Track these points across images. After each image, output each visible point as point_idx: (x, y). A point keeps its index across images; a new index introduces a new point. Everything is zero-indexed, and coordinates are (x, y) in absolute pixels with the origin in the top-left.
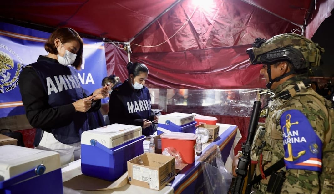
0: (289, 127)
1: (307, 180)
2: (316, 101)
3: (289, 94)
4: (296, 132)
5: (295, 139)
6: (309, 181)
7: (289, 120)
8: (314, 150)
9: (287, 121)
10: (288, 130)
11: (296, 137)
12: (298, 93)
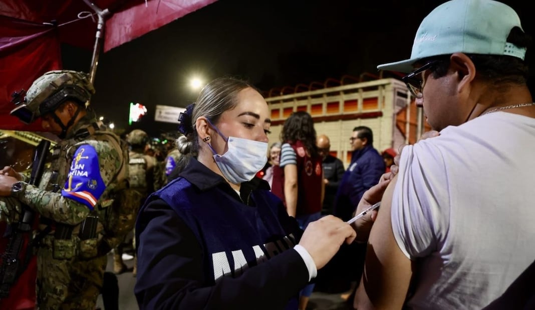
0: (78, 160)
1: (75, 210)
2: (111, 141)
3: (86, 132)
4: (82, 165)
5: (79, 172)
6: (77, 210)
7: (81, 154)
8: (91, 186)
9: (79, 154)
10: (76, 163)
11: (80, 170)
12: (97, 132)
